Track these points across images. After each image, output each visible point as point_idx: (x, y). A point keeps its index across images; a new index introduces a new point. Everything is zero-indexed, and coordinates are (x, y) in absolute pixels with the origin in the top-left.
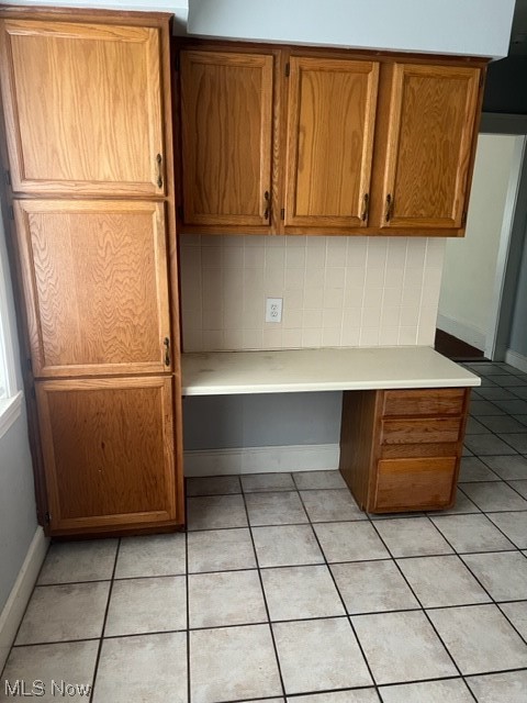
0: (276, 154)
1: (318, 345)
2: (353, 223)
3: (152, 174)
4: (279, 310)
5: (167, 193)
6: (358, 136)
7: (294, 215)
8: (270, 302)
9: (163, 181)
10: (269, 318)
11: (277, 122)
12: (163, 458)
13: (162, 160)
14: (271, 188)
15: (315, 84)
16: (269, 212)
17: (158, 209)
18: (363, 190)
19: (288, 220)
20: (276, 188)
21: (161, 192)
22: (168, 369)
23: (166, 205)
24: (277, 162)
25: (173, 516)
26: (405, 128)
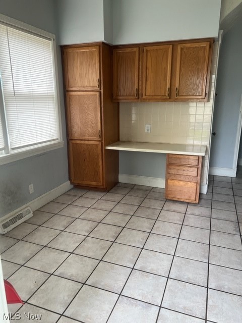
0: (140, 77)
1: (163, 142)
2: (164, 97)
3: (97, 84)
4: (150, 128)
5: (100, 89)
6: (166, 69)
7: (146, 95)
8: (147, 126)
9: (100, 86)
10: (146, 131)
11: (140, 67)
12: (99, 166)
13: (99, 81)
14: (139, 87)
15: (152, 54)
16: (138, 95)
17: (98, 94)
18: (168, 86)
19: (144, 97)
20: (140, 87)
21: (99, 89)
22: (100, 140)
23: (100, 92)
24: (140, 79)
25: (102, 184)
26: (182, 65)
